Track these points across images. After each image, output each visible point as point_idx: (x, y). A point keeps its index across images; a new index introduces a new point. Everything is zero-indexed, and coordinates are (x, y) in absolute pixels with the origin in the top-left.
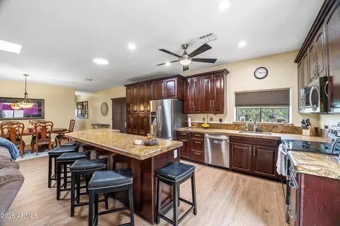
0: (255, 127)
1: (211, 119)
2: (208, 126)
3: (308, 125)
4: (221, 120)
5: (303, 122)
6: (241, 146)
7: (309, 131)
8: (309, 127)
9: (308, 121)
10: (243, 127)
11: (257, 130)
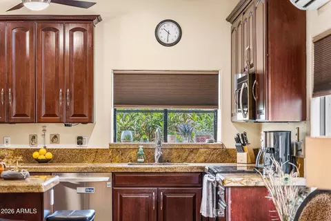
0: (157, 153)
1: (55, 138)
2: (49, 155)
3: (244, 145)
4: (80, 140)
5: (238, 140)
6: (136, 193)
7: (245, 154)
8: (245, 147)
9: (244, 136)
10: (133, 154)
11: (161, 160)
